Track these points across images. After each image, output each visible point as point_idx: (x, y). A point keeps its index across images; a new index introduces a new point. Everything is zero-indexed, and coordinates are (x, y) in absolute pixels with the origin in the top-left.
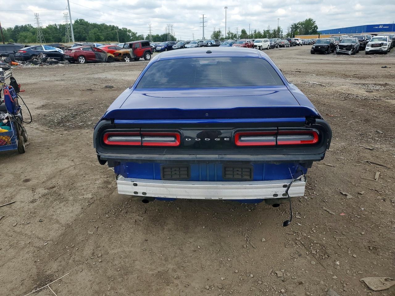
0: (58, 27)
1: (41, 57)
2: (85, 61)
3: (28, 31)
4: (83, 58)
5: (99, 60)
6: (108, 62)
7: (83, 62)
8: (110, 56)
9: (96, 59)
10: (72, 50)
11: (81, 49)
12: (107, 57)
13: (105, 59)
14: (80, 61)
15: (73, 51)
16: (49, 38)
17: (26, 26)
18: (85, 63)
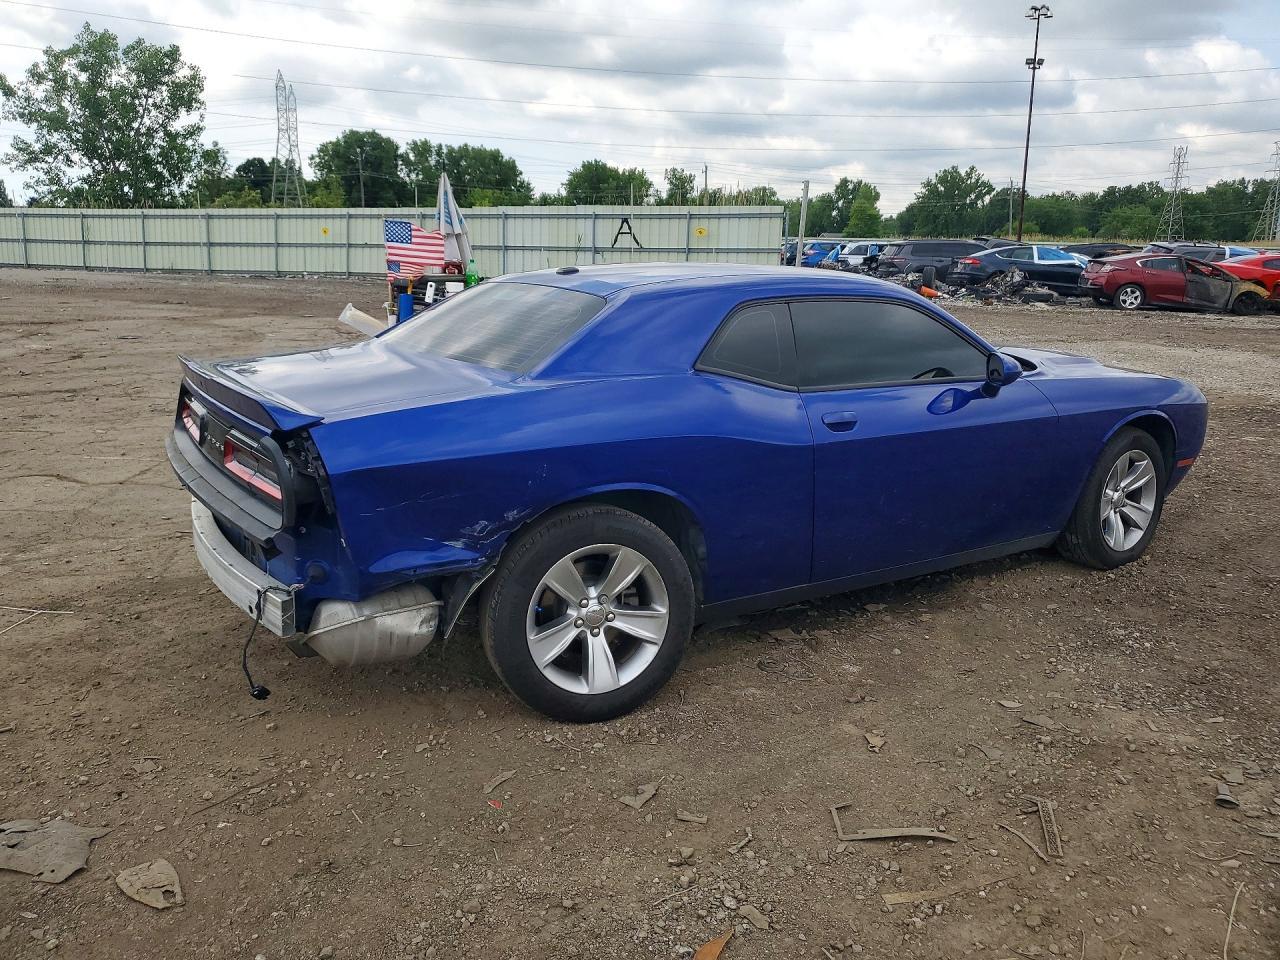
0: (1250, 189)
1: (1008, 279)
2: (1142, 303)
3: (1143, 201)
4: (1138, 293)
5: (1196, 305)
6: (1234, 312)
7: (1132, 303)
8: (1248, 294)
9: (1187, 300)
10: (1104, 264)
11: (1138, 262)
12: (1236, 294)
13: (1223, 301)
14: (1125, 302)
15: (1108, 268)
16: (1202, 226)
17: (1142, 187)
18: (1138, 308)
